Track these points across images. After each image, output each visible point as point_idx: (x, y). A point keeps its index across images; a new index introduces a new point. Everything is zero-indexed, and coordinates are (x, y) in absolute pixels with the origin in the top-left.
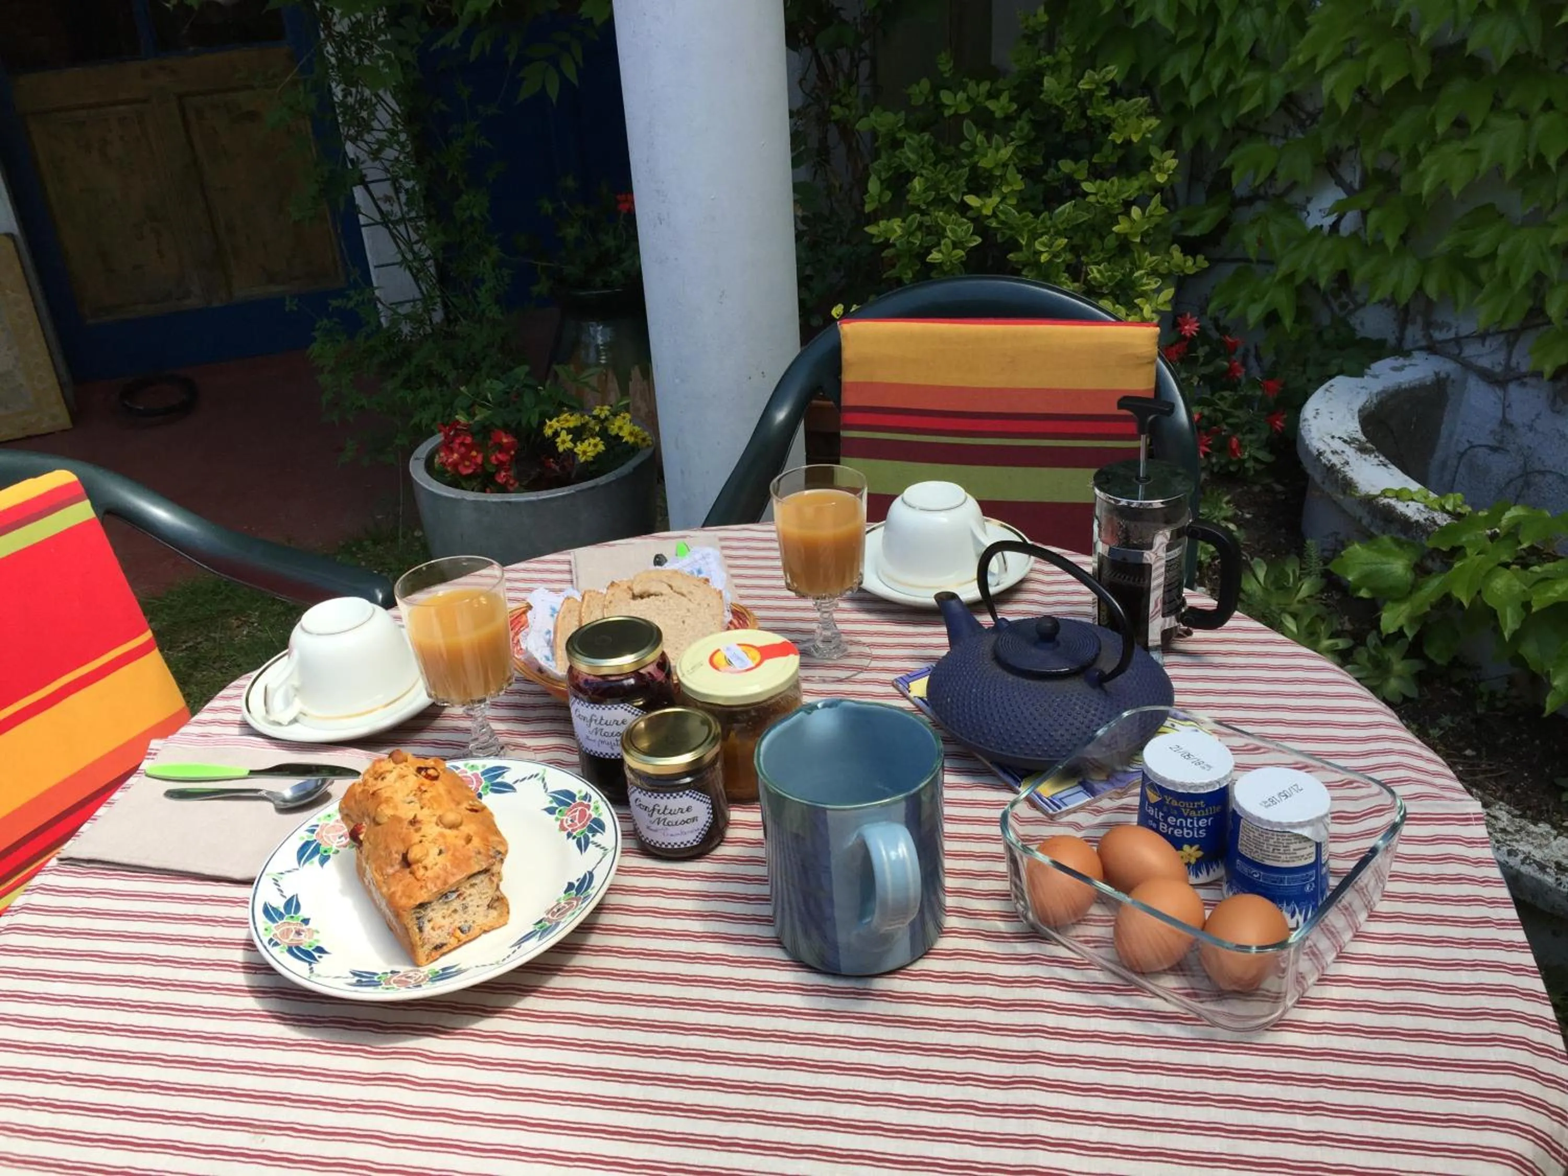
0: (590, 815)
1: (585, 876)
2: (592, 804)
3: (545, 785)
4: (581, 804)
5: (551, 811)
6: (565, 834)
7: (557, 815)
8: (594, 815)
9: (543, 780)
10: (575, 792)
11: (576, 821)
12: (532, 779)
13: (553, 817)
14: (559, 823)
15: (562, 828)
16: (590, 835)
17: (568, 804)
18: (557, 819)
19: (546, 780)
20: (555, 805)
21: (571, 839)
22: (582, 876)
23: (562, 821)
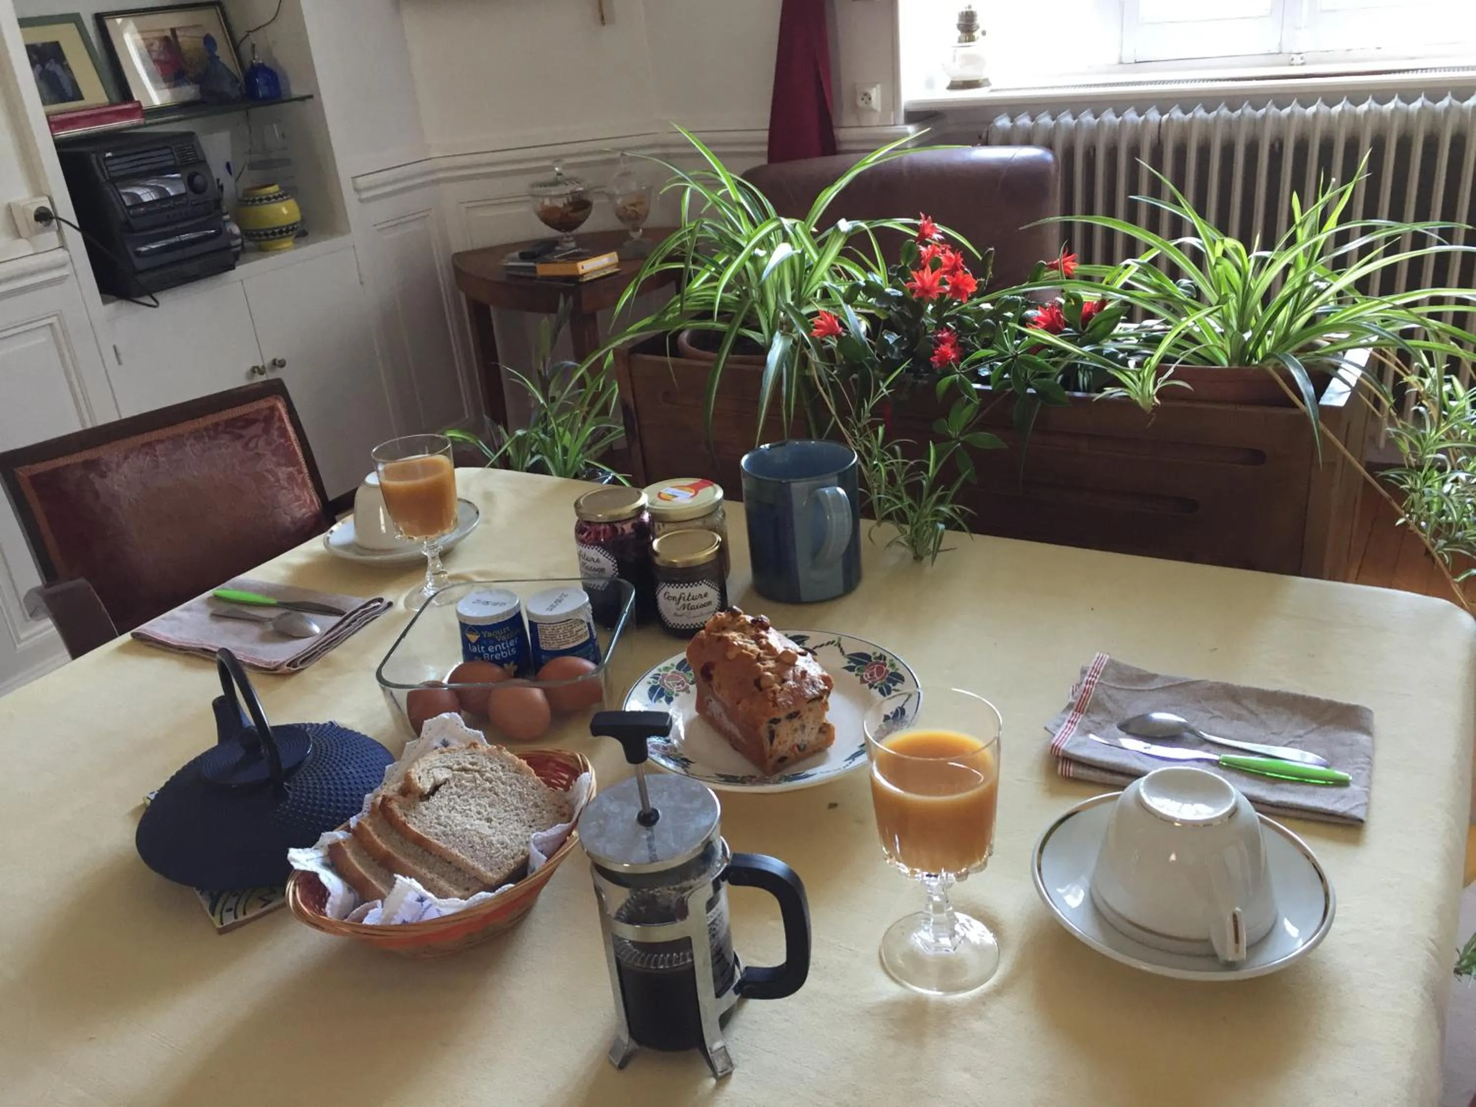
0: (887, 671)
1: (897, 710)
2: (887, 662)
3: (841, 650)
4: (877, 663)
5: (850, 669)
6: (867, 685)
7: (856, 672)
8: (891, 670)
9: (839, 645)
10: (870, 653)
11: (875, 676)
12: (830, 646)
13: (853, 674)
14: (859, 677)
15: (863, 681)
16: (891, 685)
17: (866, 664)
18: (857, 675)
19: (842, 646)
20: (852, 664)
21: (873, 689)
22: (894, 710)
23: (862, 677)
